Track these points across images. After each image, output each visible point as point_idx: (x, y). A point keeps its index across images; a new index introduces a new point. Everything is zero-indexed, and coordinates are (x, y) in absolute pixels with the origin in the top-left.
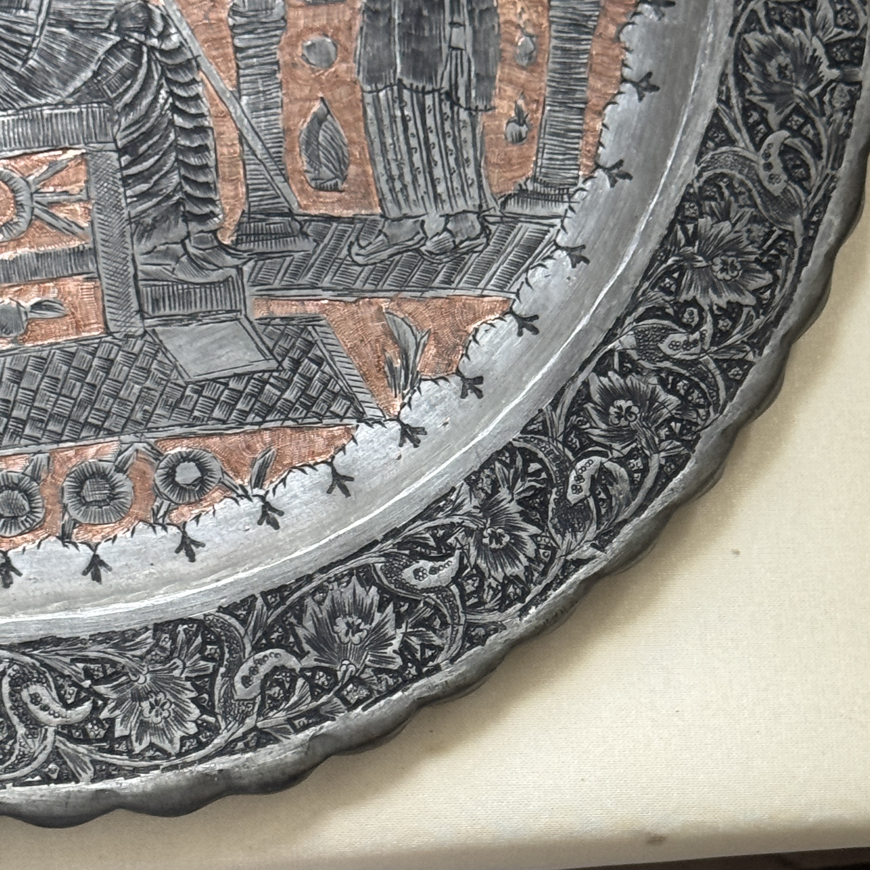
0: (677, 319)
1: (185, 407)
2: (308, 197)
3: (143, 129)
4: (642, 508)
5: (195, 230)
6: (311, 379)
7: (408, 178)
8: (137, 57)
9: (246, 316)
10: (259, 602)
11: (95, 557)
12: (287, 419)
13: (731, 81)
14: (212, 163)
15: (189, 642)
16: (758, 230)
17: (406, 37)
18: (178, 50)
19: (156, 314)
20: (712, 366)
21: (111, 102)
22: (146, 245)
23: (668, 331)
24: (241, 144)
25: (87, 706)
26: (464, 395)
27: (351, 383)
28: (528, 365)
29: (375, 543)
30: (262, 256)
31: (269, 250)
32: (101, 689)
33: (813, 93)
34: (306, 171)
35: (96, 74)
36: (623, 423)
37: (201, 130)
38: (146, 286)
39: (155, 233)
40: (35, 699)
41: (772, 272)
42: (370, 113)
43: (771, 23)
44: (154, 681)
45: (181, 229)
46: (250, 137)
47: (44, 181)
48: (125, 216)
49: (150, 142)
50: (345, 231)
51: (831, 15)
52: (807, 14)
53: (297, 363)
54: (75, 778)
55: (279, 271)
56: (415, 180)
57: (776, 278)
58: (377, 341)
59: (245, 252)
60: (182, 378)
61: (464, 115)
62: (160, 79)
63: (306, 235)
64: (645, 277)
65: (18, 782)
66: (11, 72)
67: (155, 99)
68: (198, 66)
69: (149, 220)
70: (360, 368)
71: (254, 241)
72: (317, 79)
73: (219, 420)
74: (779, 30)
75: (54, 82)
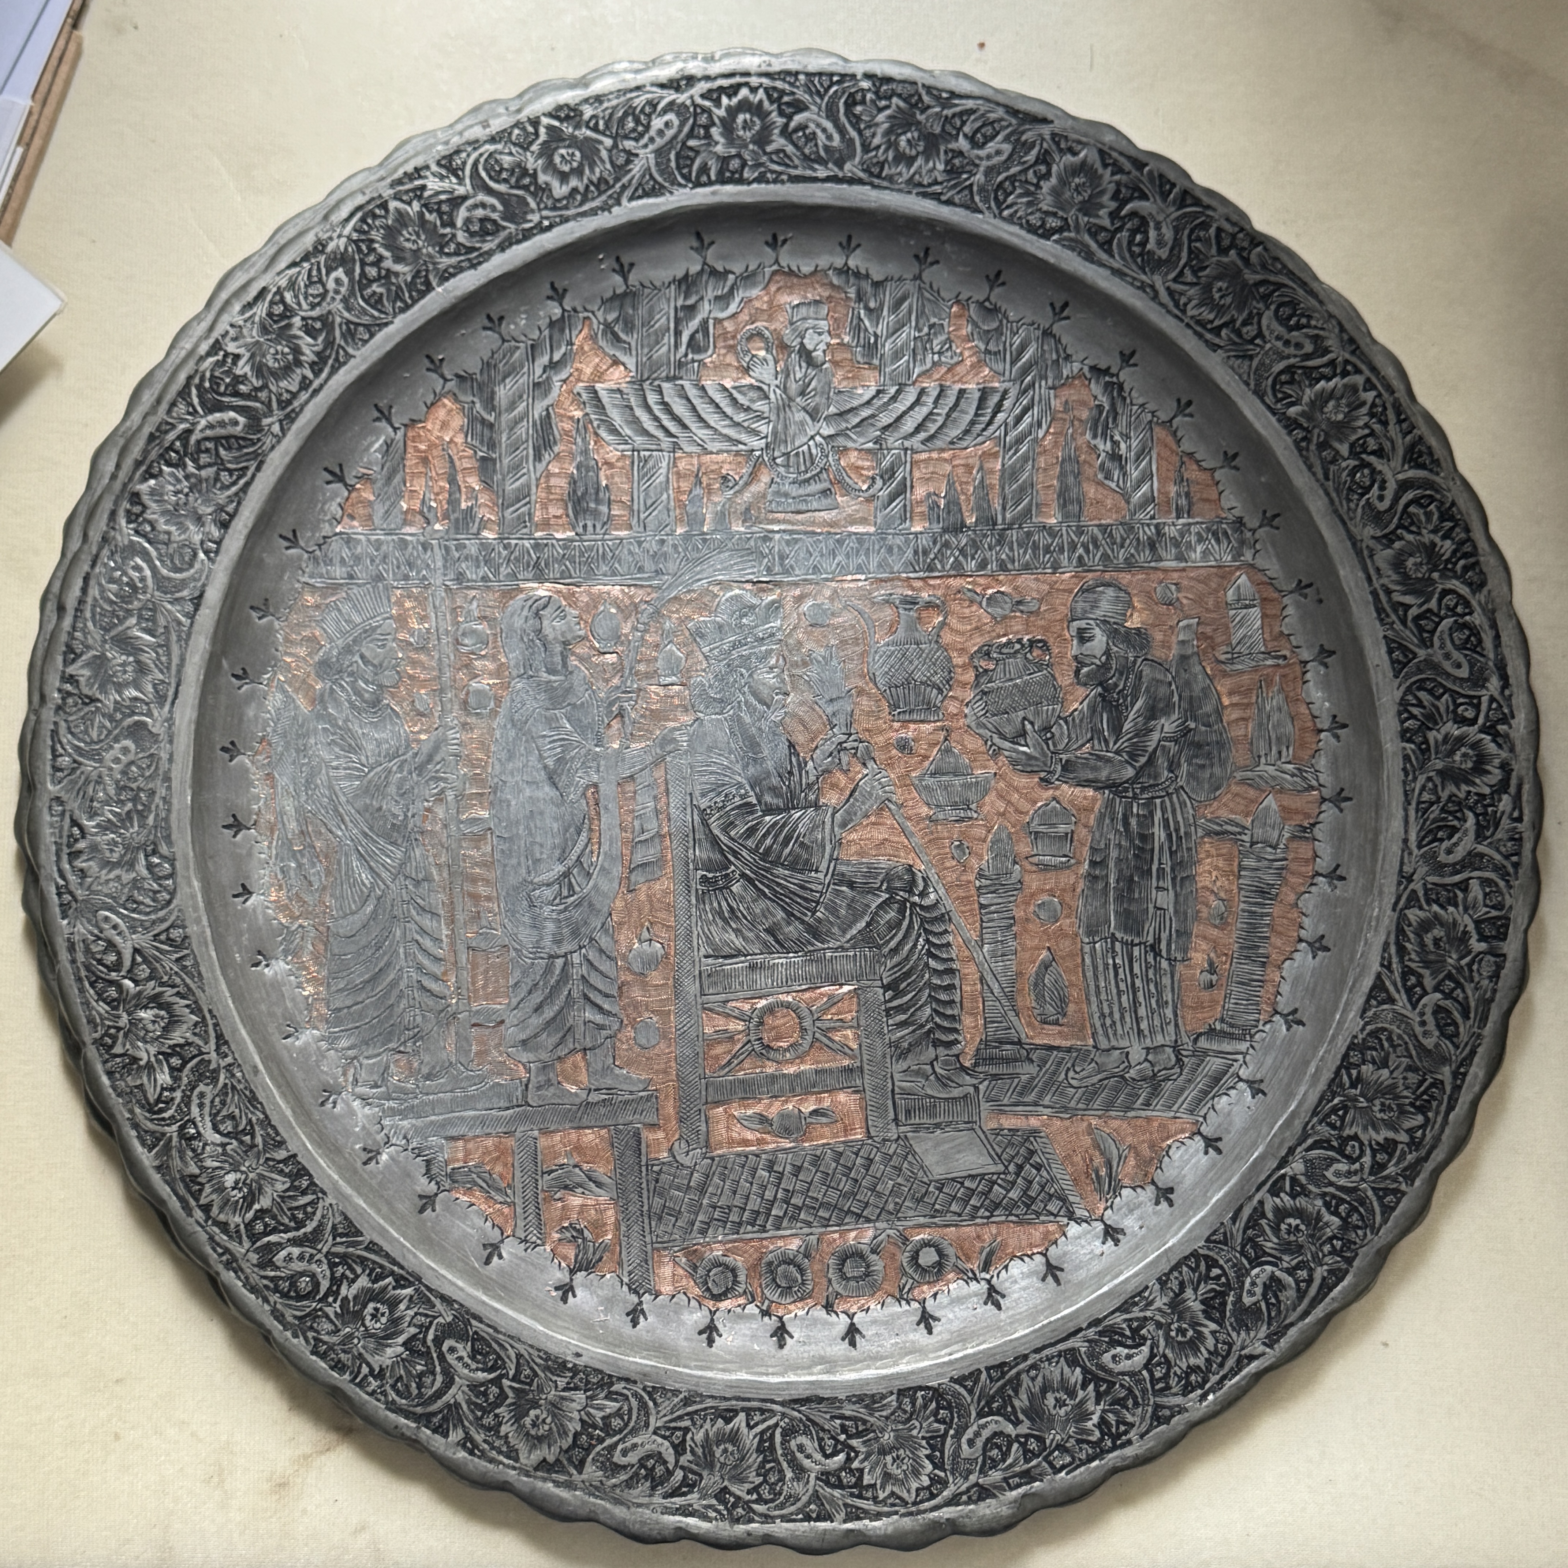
0: (1341, 1151)
1: (928, 1201)
2: (1034, 1029)
3: (905, 970)
4: (1306, 1313)
5: (942, 1054)
6: (1031, 1182)
7: (1117, 1016)
8: (902, 911)
9: (980, 1127)
10: (984, 1376)
11: (852, 1325)
12: (1011, 1214)
13: (1393, 949)
14: (957, 999)
15: (925, 1406)
16: (1413, 1078)
17: (1119, 898)
18: (935, 906)
19: (908, 1122)
20: (1370, 1193)
21: (879, 947)
22: (903, 1065)
23: (1333, 1160)
24: (982, 984)
25: (842, 1457)
26: (1157, 1203)
27: (1064, 1187)
28: (1212, 1182)
29: (1080, 1330)
30: (995, 1077)
31: (1001, 1072)
32: (854, 1442)
33: (1463, 962)
34: (1034, 1008)
35: (868, 924)
36: (1292, 1238)
37: (951, 972)
38: (900, 1099)
39: (910, 1055)
40: (801, 1448)
41: (1424, 1114)
42: (1088, 961)
43: (1428, 903)
44: (897, 1438)
45: (931, 1053)
46: (989, 978)
47: (825, 1010)
48: (887, 1040)
49: (910, 981)
50: (1064, 1059)
51: (1480, 897)
52: (1460, 895)
53: (1020, 1168)
54: (829, 1518)
55: (1008, 1090)
56: (1122, 1017)
57: (1427, 1120)
58: (1087, 1152)
60: (927, 1176)
61: (1165, 964)
62: (919, 929)
63: (1031, 1061)
64: (1315, 1113)
65: (786, 1519)
66: (803, 922)
67: (915, 946)
68: (950, 919)
69: (906, 1045)
70: (1072, 1174)
71: (989, 1065)
72: (1045, 931)
73: (955, 1213)
74: (1435, 908)
75: (835, 930)
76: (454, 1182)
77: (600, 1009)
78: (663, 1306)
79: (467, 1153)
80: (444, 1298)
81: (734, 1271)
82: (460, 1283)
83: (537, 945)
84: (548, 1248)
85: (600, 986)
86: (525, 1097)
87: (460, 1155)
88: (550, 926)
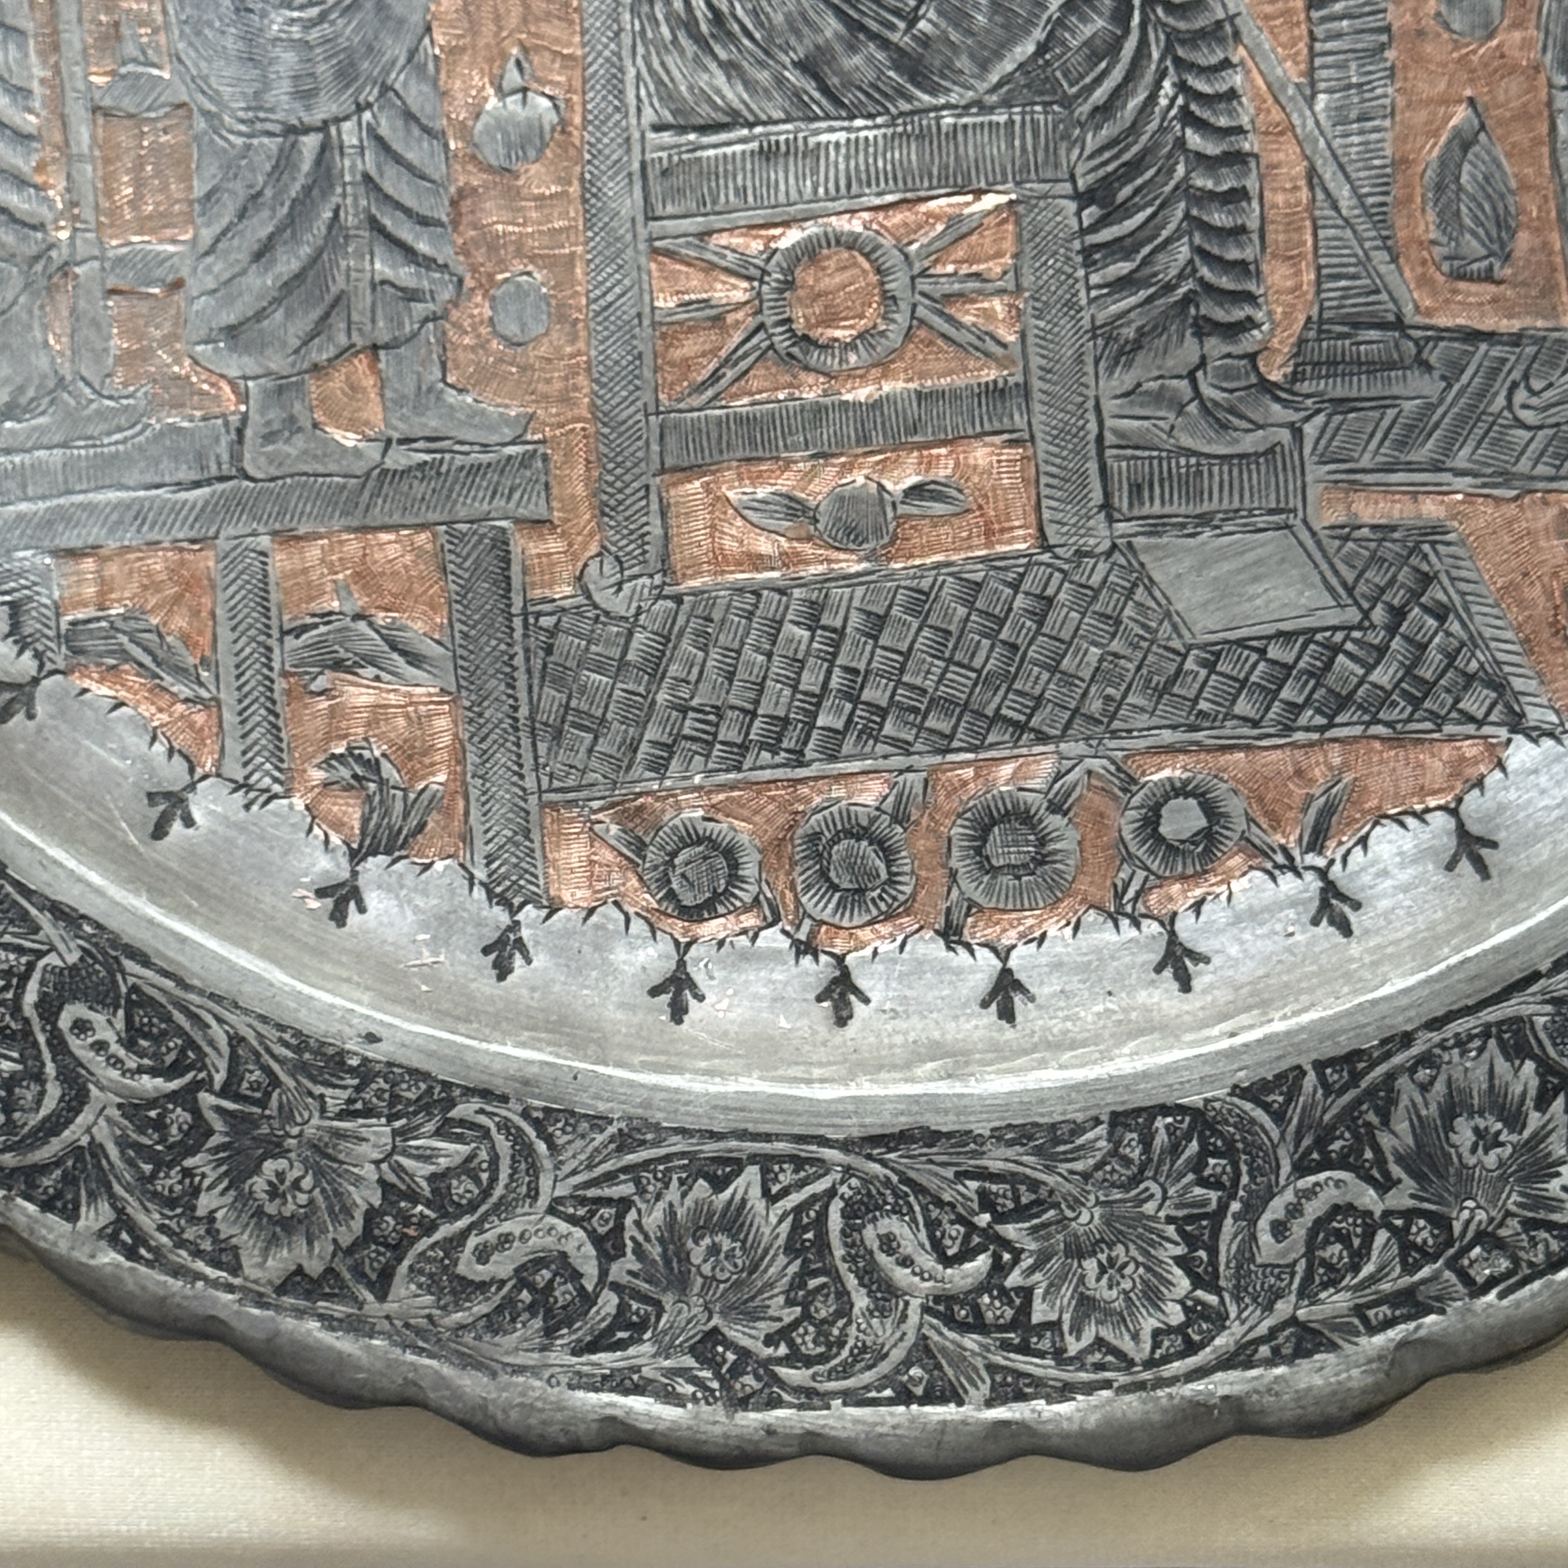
1: (1183, 692)
2: (1434, 293)
3: (1127, 157)
5: (1216, 353)
6: (1423, 647)
8: (1122, 16)
9: (1305, 521)
10: (1311, 1079)
11: (1006, 972)
12: (1375, 721)
14: (1253, 223)
15: (1175, 1150)
18: (1200, 3)
19: (1136, 512)
21: (1068, 102)
22: (1124, 379)
24: (1311, 187)
25: (982, 1262)
27: (1501, 657)
29: (1535, 976)
30: (1342, 405)
31: (1354, 394)
32: (1010, 1231)
34: (1433, 242)
35: (1042, 49)
37: (1237, 159)
38: (1118, 458)
39: (1140, 357)
40: (888, 1243)
42: (1563, 130)
44: (1108, 1221)
45: (1190, 350)
46: (1328, 172)
47: (938, 253)
48: (1086, 323)
49: (1139, 181)
50: (1504, 361)
53: (1398, 614)
54: (956, 1396)
55: (1372, 435)
58: (1555, 575)
59: (1308, 396)
60: (1180, 636)
62: (1162, 59)
63: (1427, 367)
65: (853, 1398)
66: (885, 44)
67: (1152, 98)
68: (1237, 35)
69: (1129, 332)
70: (1519, 628)
71: (1327, 377)
72: (1463, 61)
73: (1245, 719)
75: (963, 63)
76: (77, 651)
77: (409, 253)
78: (568, 934)
79: (105, 587)
80: (59, 911)
81: (730, 854)
82: (94, 878)
83: (257, 102)
84: (299, 803)
85: (409, 201)
86: (236, 457)
87: (90, 591)
88: (288, 59)
